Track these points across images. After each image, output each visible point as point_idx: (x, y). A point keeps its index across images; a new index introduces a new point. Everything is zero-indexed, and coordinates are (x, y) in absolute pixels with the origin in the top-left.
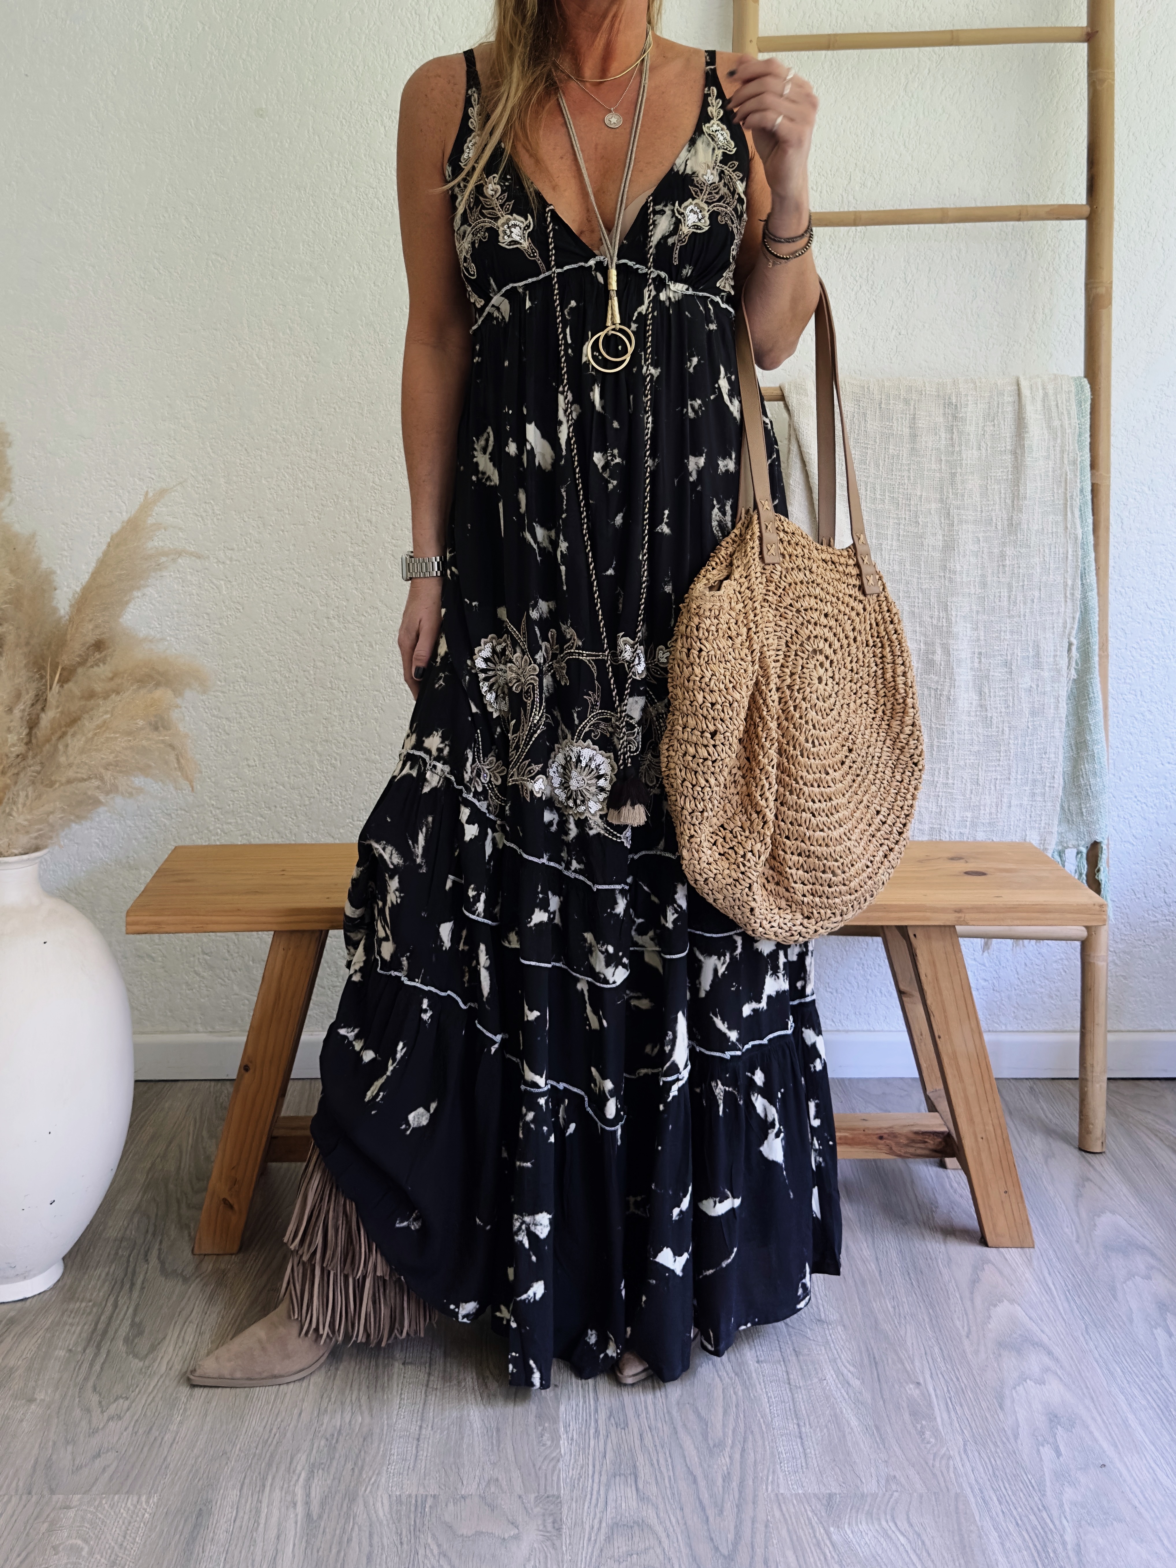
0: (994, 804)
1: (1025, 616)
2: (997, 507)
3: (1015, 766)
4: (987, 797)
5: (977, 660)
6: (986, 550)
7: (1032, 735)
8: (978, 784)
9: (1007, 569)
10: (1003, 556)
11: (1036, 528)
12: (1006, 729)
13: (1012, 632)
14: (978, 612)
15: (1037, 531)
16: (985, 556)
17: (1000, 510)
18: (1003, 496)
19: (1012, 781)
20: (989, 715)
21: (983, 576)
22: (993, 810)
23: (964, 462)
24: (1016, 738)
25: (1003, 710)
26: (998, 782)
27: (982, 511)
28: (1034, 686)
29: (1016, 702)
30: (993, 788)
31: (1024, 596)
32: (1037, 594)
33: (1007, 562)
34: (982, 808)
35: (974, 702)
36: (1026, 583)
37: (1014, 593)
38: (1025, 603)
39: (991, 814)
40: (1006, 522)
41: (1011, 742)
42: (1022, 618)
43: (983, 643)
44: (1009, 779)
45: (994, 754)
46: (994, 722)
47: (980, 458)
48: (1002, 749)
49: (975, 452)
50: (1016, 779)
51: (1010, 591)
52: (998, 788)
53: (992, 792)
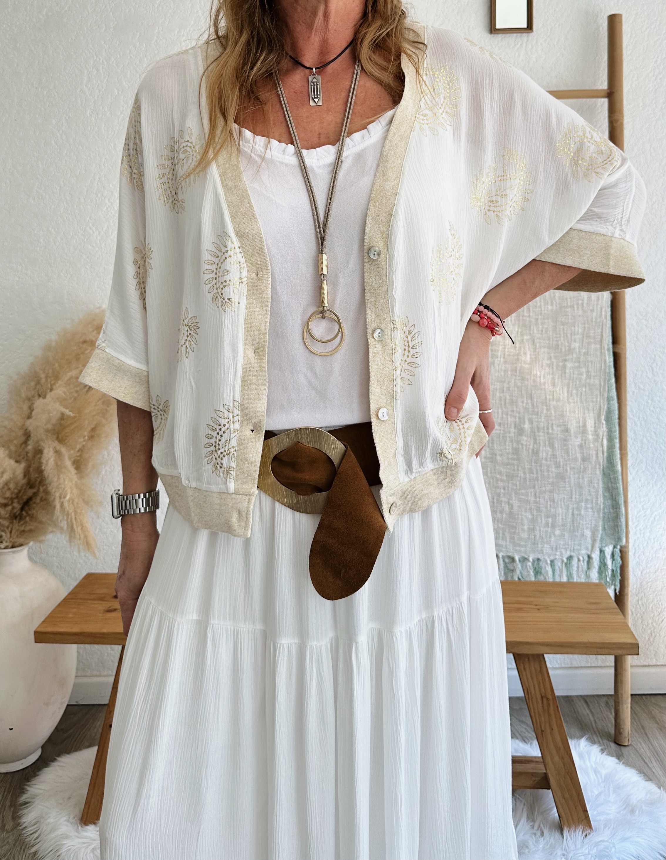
0: (564, 513)
1: (577, 402)
2: (562, 339)
3: (574, 490)
4: (560, 509)
5: (550, 428)
6: (555, 364)
7: (584, 472)
8: (554, 501)
9: (567, 375)
10: (564, 367)
11: (584, 350)
12: (568, 469)
13: (570, 412)
14: (550, 400)
15: (585, 353)
16: (555, 368)
17: (564, 340)
18: (565, 332)
19: (574, 499)
20: (558, 460)
21: (553, 379)
22: (564, 517)
23: (543, 312)
24: (574, 474)
25: (566, 457)
26: (565, 500)
27: (553, 341)
28: (583, 443)
29: (574, 452)
30: (563, 503)
31: (577, 390)
32: (584, 389)
33: (567, 371)
34: (557, 515)
35: (550, 453)
36: (578, 383)
37: (570, 389)
38: (577, 395)
39: (562, 519)
40: (567, 348)
41: (572, 476)
42: (575, 404)
43: (553, 418)
44: (572, 498)
45: (562, 483)
46: (561, 464)
47: (552, 311)
48: (567, 480)
49: (550, 307)
50: (576, 498)
51: (568, 387)
52: (566, 503)
53: (563, 506)
